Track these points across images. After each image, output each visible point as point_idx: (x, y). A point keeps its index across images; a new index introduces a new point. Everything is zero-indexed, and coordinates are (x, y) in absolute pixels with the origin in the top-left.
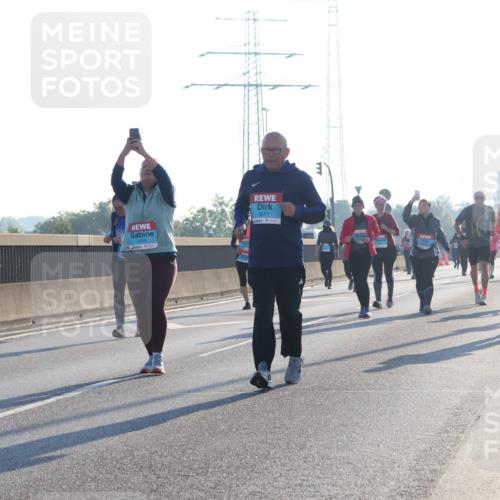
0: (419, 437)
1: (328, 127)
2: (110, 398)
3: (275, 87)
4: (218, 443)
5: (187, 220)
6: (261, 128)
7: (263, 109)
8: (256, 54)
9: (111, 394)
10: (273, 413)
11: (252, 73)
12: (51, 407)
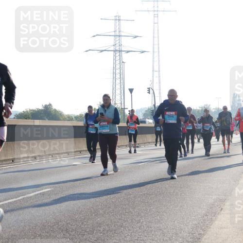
0: (193, 218)
1: (153, 71)
3: (128, 52)
4: (99, 219)
6: (121, 71)
7: (123, 62)
8: (119, 36)
9: (49, 195)
10: (125, 205)
11: (117, 45)
12: (20, 201)
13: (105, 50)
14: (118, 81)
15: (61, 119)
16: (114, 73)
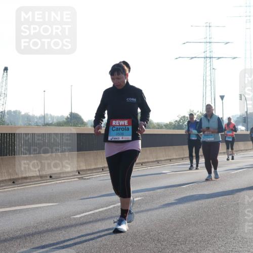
2: (139, 206)
3: (219, 58)
4: (191, 229)
5: (176, 121)
6: (212, 78)
7: (213, 69)
8: (210, 43)
9: (139, 204)
10: (218, 215)
11: (208, 52)
12: (111, 210)
13: (195, 57)
14: (209, 88)
15: (151, 127)
16: (205, 80)
